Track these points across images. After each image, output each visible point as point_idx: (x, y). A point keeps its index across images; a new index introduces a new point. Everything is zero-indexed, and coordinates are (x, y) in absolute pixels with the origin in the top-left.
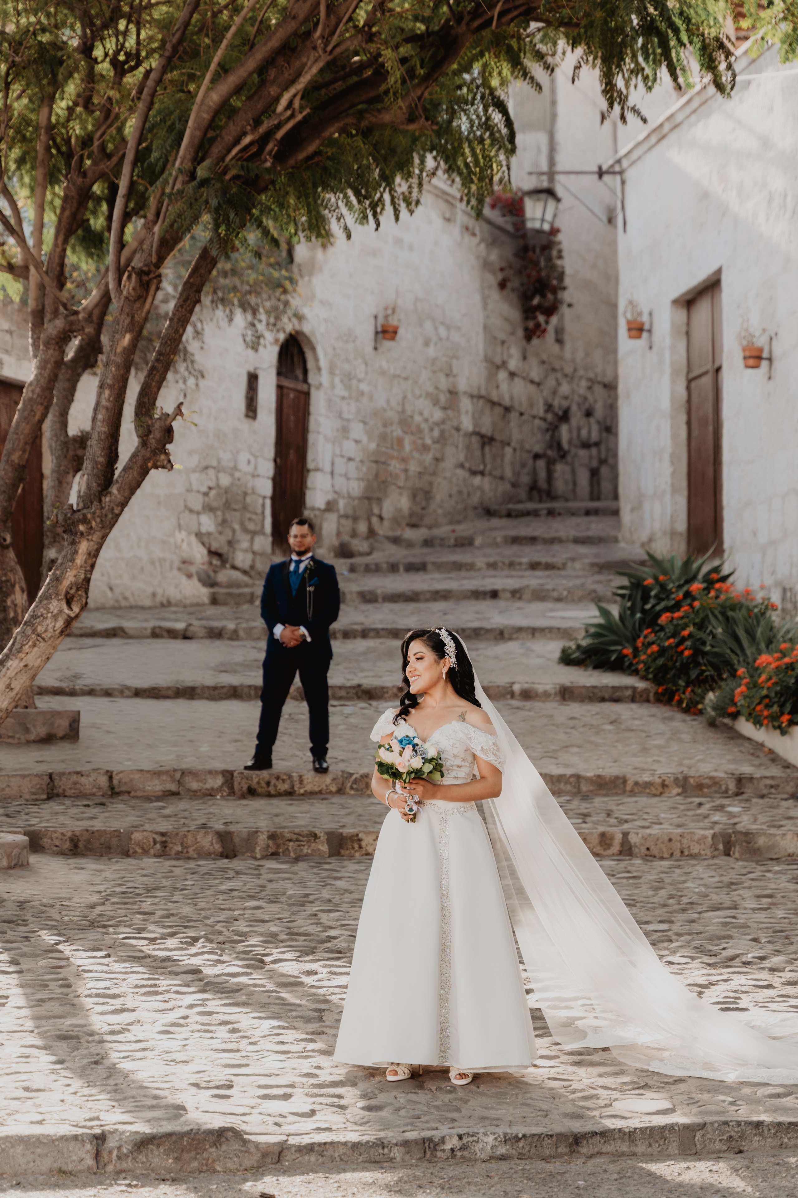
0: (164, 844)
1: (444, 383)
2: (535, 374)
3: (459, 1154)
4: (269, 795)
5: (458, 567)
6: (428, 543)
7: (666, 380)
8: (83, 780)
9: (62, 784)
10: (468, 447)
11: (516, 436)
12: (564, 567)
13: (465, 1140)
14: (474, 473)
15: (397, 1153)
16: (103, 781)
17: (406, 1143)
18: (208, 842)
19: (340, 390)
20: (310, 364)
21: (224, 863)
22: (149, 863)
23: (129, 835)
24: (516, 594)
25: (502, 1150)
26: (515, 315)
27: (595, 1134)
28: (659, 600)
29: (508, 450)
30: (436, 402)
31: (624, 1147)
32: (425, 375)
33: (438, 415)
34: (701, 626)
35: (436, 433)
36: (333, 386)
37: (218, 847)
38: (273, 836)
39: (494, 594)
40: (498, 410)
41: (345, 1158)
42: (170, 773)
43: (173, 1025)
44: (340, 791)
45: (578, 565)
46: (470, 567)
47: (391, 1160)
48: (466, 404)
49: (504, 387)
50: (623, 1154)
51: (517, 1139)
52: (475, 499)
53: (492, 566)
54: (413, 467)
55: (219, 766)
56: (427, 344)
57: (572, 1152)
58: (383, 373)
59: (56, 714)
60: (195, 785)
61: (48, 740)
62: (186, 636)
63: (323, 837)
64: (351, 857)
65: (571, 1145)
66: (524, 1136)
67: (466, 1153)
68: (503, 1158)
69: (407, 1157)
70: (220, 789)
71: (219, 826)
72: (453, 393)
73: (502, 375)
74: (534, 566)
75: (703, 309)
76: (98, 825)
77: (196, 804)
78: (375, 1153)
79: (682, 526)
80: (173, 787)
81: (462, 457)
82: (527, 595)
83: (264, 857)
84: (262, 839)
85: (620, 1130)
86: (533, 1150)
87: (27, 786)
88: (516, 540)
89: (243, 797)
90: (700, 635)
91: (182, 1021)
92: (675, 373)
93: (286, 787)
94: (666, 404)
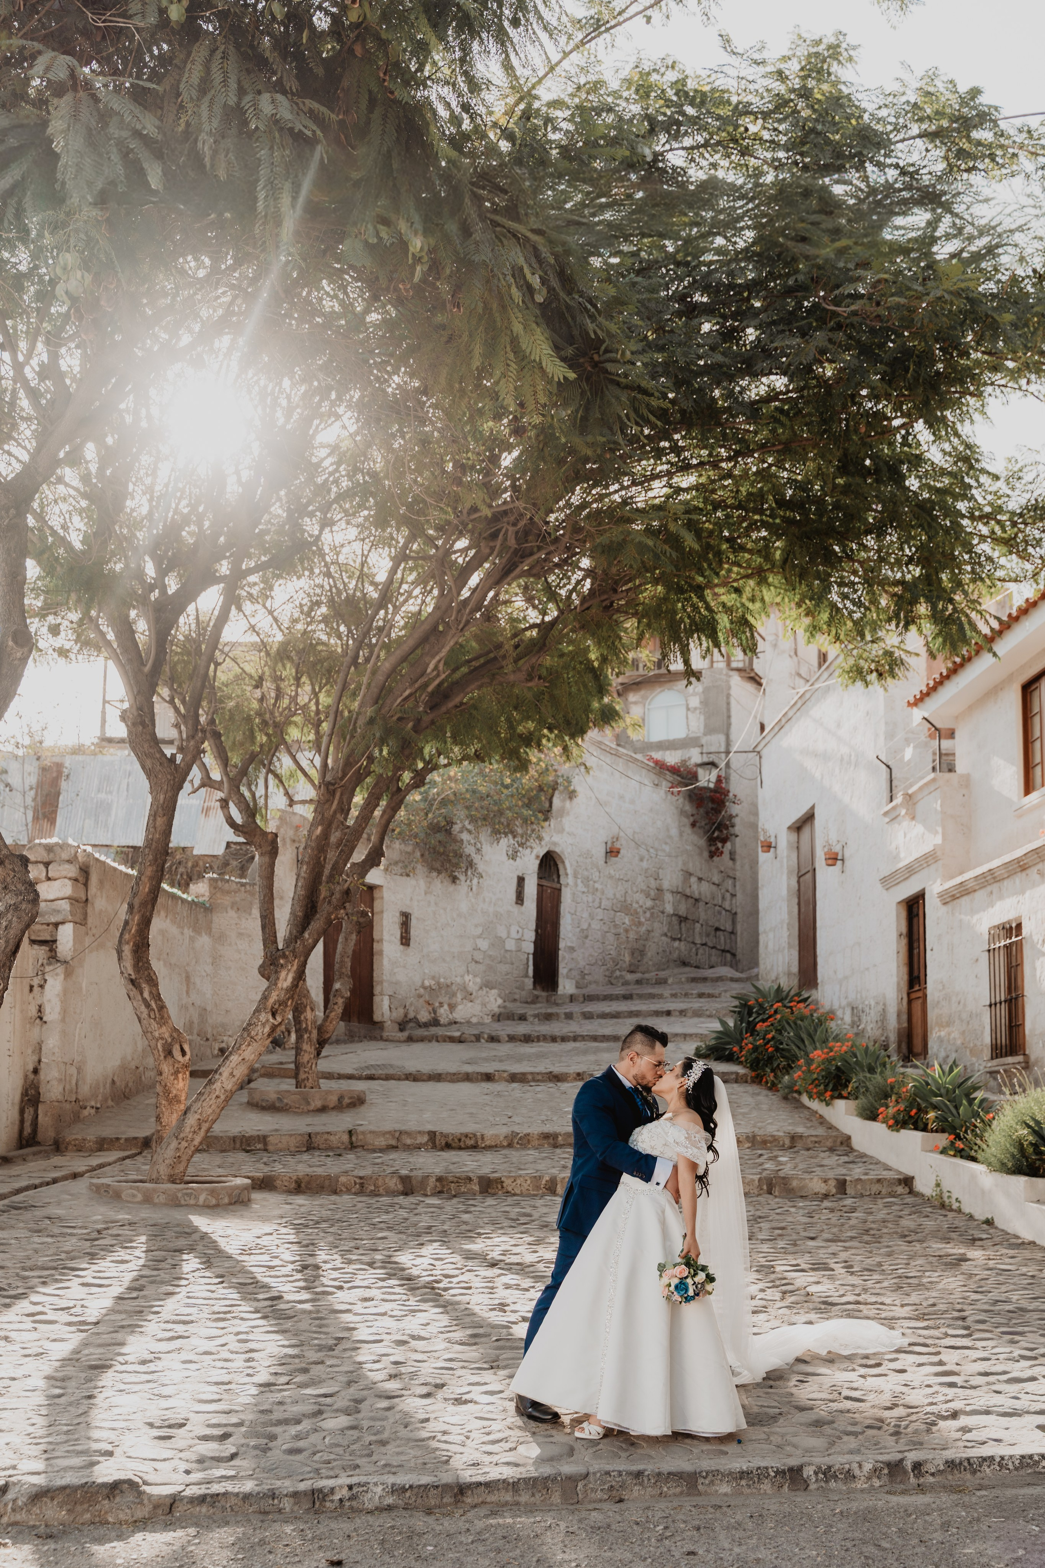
0: (362, 1185)
1: (653, 884)
2: (716, 879)
3: (347, 1504)
4: (460, 1148)
5: (652, 996)
6: (638, 982)
7: (785, 877)
8: (332, 1138)
9: (317, 1140)
10: (670, 923)
11: (703, 916)
12: (720, 995)
13: (355, 1491)
14: (674, 939)
15: (287, 1504)
16: (345, 1138)
17: (295, 1495)
18: (394, 1183)
19: (581, 887)
20: (561, 872)
21: (401, 1199)
22: (346, 1200)
23: (337, 1177)
24: (683, 1013)
25: (390, 1500)
26: (702, 842)
27: (479, 1484)
28: (759, 1014)
29: (698, 925)
30: (648, 896)
31: (508, 1497)
32: (640, 879)
33: (649, 903)
34: (779, 1032)
35: (648, 915)
36: (576, 885)
37: (400, 1187)
38: (440, 1179)
39: (668, 1013)
40: (691, 901)
41: (236, 1508)
42: (391, 1133)
43: (206, 1353)
44: (510, 1145)
45: (728, 994)
46: (660, 996)
47: (280, 1511)
48: (668, 897)
49: (695, 887)
50: (506, 1503)
51: (404, 1489)
52: (675, 955)
53: (674, 996)
54: (632, 935)
55: (430, 1127)
56: (642, 860)
57: (457, 1502)
58: (611, 877)
59: (328, 1092)
60: (409, 1141)
61: (323, 1109)
62: (460, 1041)
63: (476, 1180)
64: (494, 1195)
65: (455, 1496)
66: (411, 1487)
67: (354, 1503)
68: (390, 1508)
69: (296, 1508)
70: (426, 1144)
71: (404, 1172)
72: (660, 890)
73: (693, 880)
74: (701, 995)
75: (806, 832)
76: (320, 1171)
77: (404, 1155)
78: (266, 1504)
79: (795, 969)
80: (394, 1143)
81: (665, 929)
82: (689, 1014)
83: (433, 1195)
84: (432, 1181)
85: (504, 1481)
86: (419, 1501)
87: (293, 1142)
88: (694, 980)
89: (442, 1149)
90: (779, 1037)
91: (214, 1350)
92: (790, 873)
93: (472, 1142)
94: (784, 892)
